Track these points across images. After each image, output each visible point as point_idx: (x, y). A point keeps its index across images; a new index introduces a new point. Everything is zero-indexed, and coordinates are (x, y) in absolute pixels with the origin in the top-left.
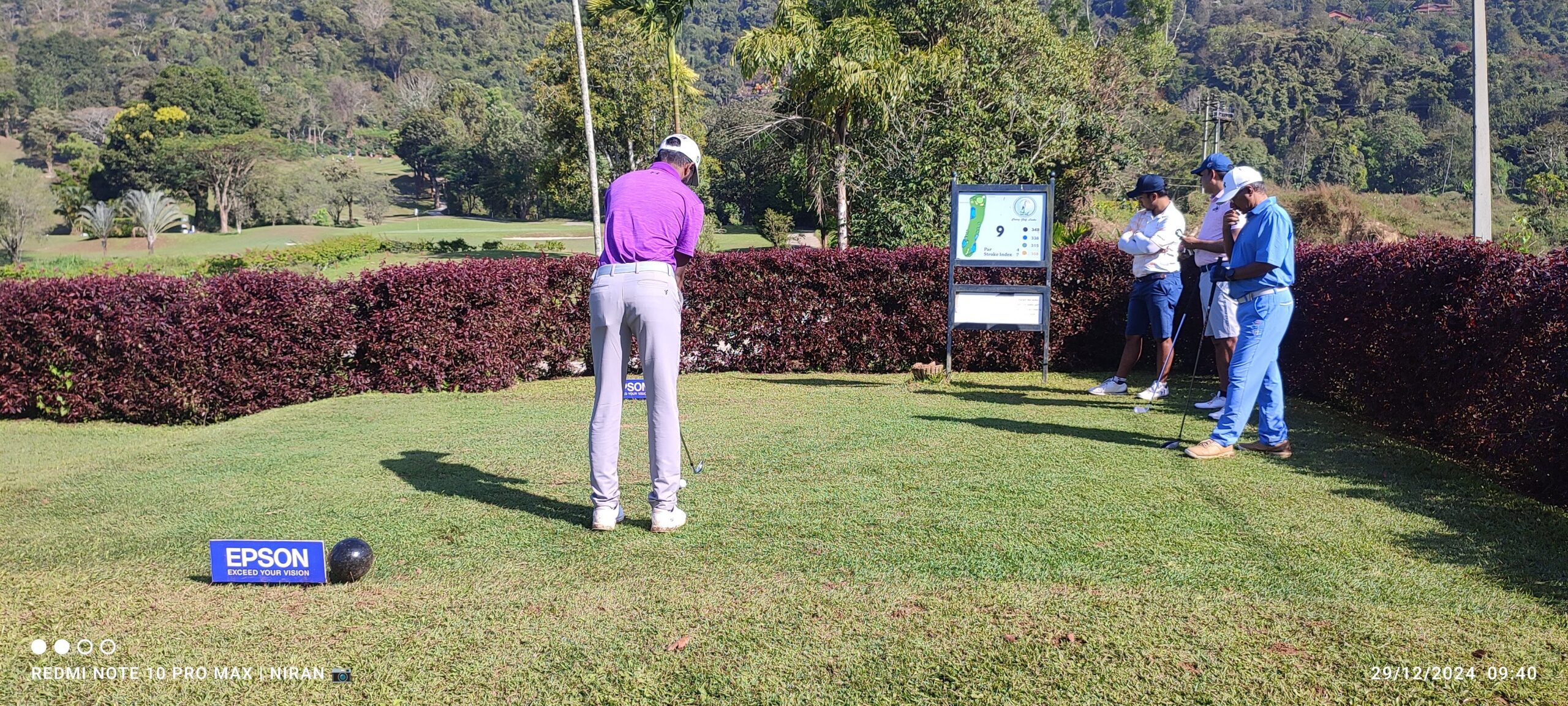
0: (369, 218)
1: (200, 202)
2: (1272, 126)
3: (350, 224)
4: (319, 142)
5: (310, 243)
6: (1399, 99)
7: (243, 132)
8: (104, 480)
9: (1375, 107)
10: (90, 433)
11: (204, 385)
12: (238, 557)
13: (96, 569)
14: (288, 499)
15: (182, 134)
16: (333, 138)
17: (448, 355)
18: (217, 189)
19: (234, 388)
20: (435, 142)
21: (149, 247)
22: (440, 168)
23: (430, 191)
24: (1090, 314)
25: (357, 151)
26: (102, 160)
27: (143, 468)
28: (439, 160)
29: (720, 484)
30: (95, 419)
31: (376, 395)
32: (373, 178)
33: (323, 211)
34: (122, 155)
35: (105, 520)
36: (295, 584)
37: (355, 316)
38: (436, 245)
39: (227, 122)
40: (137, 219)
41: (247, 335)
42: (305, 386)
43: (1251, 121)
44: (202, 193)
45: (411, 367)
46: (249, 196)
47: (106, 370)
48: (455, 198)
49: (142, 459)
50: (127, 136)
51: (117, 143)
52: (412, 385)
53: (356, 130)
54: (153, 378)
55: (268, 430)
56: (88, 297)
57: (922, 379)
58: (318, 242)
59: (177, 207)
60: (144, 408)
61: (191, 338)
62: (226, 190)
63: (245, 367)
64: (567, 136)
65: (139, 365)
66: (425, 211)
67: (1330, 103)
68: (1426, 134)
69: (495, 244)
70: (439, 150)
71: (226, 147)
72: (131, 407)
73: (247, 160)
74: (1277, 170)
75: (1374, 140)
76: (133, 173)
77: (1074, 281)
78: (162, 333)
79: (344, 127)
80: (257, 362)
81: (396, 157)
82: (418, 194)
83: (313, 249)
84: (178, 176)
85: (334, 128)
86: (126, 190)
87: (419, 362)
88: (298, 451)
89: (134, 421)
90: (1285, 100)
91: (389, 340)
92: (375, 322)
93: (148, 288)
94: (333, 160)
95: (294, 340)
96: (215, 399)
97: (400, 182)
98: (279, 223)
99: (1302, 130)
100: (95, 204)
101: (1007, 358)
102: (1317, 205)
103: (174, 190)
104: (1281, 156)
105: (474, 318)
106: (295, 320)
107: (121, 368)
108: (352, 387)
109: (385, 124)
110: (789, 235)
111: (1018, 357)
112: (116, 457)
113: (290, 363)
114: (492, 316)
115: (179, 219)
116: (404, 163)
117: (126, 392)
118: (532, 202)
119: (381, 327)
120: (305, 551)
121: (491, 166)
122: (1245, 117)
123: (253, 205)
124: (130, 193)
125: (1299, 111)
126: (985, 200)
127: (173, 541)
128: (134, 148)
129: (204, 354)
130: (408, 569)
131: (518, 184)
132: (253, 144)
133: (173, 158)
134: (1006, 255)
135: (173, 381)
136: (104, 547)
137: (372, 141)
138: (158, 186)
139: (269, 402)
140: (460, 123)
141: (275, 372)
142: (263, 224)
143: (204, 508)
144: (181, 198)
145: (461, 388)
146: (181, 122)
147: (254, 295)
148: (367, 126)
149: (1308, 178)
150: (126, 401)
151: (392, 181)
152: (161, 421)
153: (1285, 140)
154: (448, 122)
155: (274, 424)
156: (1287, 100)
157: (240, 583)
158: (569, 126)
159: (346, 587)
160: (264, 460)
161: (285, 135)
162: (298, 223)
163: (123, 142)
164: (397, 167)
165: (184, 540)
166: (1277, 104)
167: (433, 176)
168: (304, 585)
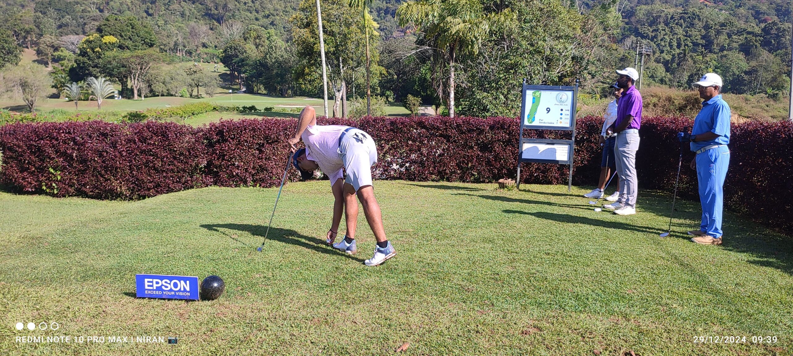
0: (207, 94)
1: (124, 84)
2: (668, 57)
3: (198, 97)
4: (183, 55)
5: (179, 106)
6: (735, 45)
7: (145, 49)
8: (77, 233)
9: (722, 49)
10: (69, 203)
11: (128, 180)
12: (151, 284)
13: (73, 287)
14: (175, 247)
15: (115, 49)
16: (190, 53)
17: (254, 168)
18: (132, 77)
19: (143, 182)
20: (241, 56)
21: (99, 106)
22: (243, 69)
23: (237, 81)
24: (590, 156)
25: (202, 60)
26: (76, 61)
27: (97, 226)
28: (243, 66)
29: (407, 246)
30: (71, 196)
31: (216, 188)
32: (210, 74)
33: (184, 90)
34: (86, 59)
35: (79, 256)
36: (182, 300)
37: (206, 146)
38: (241, 109)
39: (137, 44)
40: (92, 92)
41: (151, 155)
42: (179, 182)
43: (657, 55)
44: (125, 80)
45: (234, 174)
46: (148, 81)
47: (78, 171)
48: (250, 85)
49: (97, 221)
50: (88, 50)
51: (83, 53)
52: (235, 183)
53: (201, 50)
54: (102, 176)
55: (162, 206)
56: (69, 133)
57: (504, 188)
58: (182, 105)
59: (112, 86)
60: (97, 191)
61: (122, 155)
62: (137, 78)
63: (149, 171)
64: (309, 54)
65: (95, 168)
66: (235, 91)
67: (699, 46)
68: (748, 63)
69: (271, 108)
70: (243, 60)
71: (137, 56)
72: (91, 190)
73: (148, 63)
74: (670, 80)
75: (721, 66)
76: (91, 69)
77: (583, 138)
78: (107, 153)
79: (195, 48)
80: (155, 169)
81: (221, 64)
82: (231, 82)
83: (180, 109)
84: (113, 71)
85: (190, 48)
86: (87, 77)
87: (239, 171)
88: (178, 219)
89: (92, 197)
90: (675, 44)
91: (223, 159)
92: (216, 150)
93: (100, 129)
94: (190, 64)
95: (175, 158)
96: (133, 187)
97: (222, 76)
98: (163, 95)
99: (684, 60)
100: (72, 83)
101: (546, 177)
102: (696, 99)
103: (111, 77)
104: (673, 73)
105: (268, 150)
106: (175, 147)
107: (85, 170)
108: (204, 183)
109: (216, 47)
110: (419, 108)
111: (551, 177)
112: (83, 220)
113: (172, 170)
114: (277, 148)
115: (113, 92)
116: (225, 67)
117: (88, 182)
118: (289, 88)
119: (219, 152)
120: (188, 282)
121: (269, 69)
122: (654, 53)
123: (150, 86)
124: (89, 79)
125: (683, 50)
126: (540, 94)
127: (114, 270)
128: (92, 56)
129: (128, 164)
130: (243, 293)
131: (282, 78)
132: (150, 55)
133: (111, 61)
134: (551, 123)
135: (112, 177)
136: (77, 273)
137: (209, 55)
138: (103, 75)
139: (161, 190)
140: (254, 47)
141: (165, 174)
142: (155, 95)
143: (131, 251)
144: (115, 82)
145: (260, 185)
146: (115, 43)
147: (155, 134)
148: (207, 47)
149: (686, 85)
150: (88, 187)
151: (220, 75)
152: (106, 198)
153: (675, 65)
154: (247, 46)
155: (165, 203)
156: (676, 44)
157: (152, 298)
158: (310, 50)
159: (209, 303)
160: (161, 224)
161: (166, 51)
162: (172, 95)
163: (86, 53)
164: (222, 68)
165: (121, 270)
166: (671, 46)
167: (239, 73)
168: (187, 301)
